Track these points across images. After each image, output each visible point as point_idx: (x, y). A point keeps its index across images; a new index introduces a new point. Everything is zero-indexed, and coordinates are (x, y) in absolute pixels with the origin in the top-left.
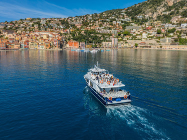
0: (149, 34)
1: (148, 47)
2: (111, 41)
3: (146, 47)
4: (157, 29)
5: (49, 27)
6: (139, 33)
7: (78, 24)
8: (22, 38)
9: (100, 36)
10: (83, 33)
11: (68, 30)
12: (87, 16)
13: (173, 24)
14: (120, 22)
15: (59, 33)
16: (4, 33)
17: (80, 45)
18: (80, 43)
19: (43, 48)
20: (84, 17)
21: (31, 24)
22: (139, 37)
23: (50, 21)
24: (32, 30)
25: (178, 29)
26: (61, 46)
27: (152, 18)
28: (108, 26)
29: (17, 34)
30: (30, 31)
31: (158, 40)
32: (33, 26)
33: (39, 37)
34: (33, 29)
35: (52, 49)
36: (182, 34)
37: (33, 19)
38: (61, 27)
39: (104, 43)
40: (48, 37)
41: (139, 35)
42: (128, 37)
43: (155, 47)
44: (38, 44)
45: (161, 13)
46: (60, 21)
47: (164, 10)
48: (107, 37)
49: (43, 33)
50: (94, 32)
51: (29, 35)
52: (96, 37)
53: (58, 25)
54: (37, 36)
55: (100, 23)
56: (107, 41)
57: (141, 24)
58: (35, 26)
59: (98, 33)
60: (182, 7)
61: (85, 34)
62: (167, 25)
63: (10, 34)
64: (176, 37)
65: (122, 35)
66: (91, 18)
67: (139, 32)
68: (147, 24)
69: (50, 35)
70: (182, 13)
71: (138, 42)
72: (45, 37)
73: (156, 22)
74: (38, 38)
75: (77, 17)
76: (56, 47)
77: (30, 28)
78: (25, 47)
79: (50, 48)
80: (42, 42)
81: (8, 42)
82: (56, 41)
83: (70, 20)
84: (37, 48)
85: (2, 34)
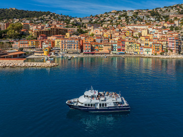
5: (138, 19)
11: (176, 23)
16: (89, 28)
21: (117, 16)
23: (137, 13)
24: (120, 24)
26: (179, 50)
29: (104, 29)
30: (117, 25)
32: (120, 19)
33: (137, 33)
34: (120, 22)
40: (148, 33)
44: (140, 45)
46: (149, 12)
49: (139, 27)
51: (120, 30)
53: (148, 17)
54: (133, 31)
58: (122, 18)
63: (97, 29)
69: (151, 30)
72: (144, 33)
76: (172, 51)
77: (116, 21)
78: (119, 50)
79: (161, 54)
80: (146, 42)
81: (94, 41)
82: (173, 41)
83: (161, 11)
84: (138, 53)
85: (86, 29)
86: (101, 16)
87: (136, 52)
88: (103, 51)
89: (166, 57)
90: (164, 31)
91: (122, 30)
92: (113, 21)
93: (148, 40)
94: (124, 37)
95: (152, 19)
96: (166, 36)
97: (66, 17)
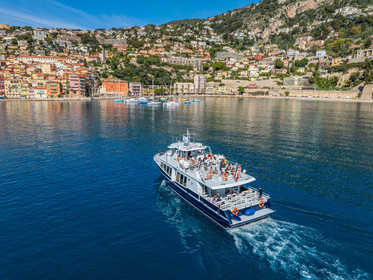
0: (261, 69)
1: (262, 93)
2: (192, 81)
3: (259, 93)
4: (274, 58)
5: (54, 47)
6: (242, 66)
7: (119, 45)
9: (169, 70)
10: (133, 61)
11: (101, 56)
12: (135, 29)
13: (302, 51)
14: (204, 43)
15: (81, 61)
17: (131, 90)
18: (131, 84)
19: (44, 96)
20: (129, 30)
21: (9, 38)
22: (244, 73)
23: (55, 35)
24: (13, 53)
25: (312, 60)
26: (87, 91)
27: (261, 38)
28: (182, 50)
31: (279, 80)
32: (15, 43)
33: (33, 69)
34: (14, 49)
35: (65, 98)
36: (320, 70)
38: (82, 48)
39: (179, 85)
40: (54, 68)
41: (244, 70)
42: (225, 74)
43: (275, 93)
44: (30, 85)
45: (277, 30)
46: (78, 35)
47: (280, 24)
48: (183, 74)
49: (43, 61)
50: (156, 60)
52: (162, 71)
53: (75, 44)
54: (27, 66)
55: (166, 43)
56: (184, 81)
57: (242, 49)
58: (20, 43)
59: (165, 64)
60: (312, 21)
61: (138, 65)
62: (291, 52)
64: (310, 75)
65: (211, 68)
66: (144, 33)
67: (241, 63)
68: (253, 49)
70: (312, 31)
71: (244, 84)
72: (46, 69)
73: (268, 47)
74: (29, 71)
75: (114, 29)
76: (75, 93)
77: (6, 48)
79: (59, 96)
80: (40, 81)
82: (76, 79)
84: (28, 96)
87: (25, 96)
90: (75, 67)
91: (8, 63)
93: (43, 78)
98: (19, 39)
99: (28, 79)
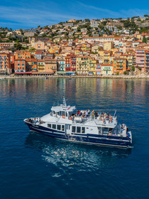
5: (105, 31)
8: (60, 50)
19: (110, 73)
21: (76, 28)
23: (105, 23)
24: (78, 37)
29: (51, 43)
30: (75, 39)
32: (79, 31)
33: (96, 47)
34: (79, 35)
37: (78, 22)
40: (113, 47)
44: (98, 62)
49: (102, 40)
53: (120, 28)
54: (91, 45)
58: (82, 30)
69: (117, 43)
72: (107, 47)
76: (140, 70)
77: (74, 34)
78: (68, 69)
79: (125, 73)
80: (106, 58)
81: (32, 57)
82: (142, 55)
83: (139, 20)
84: (95, 73)
85: (28, 45)
86: (54, 27)
87: (92, 72)
88: (44, 71)
89: (131, 76)
90: (134, 44)
91: (77, 44)
92: (70, 34)
93: (109, 54)
94: (76, 53)
95: (125, 31)
96: (134, 49)
97: (3, 29)
98: (82, 28)
99: (95, 56)
